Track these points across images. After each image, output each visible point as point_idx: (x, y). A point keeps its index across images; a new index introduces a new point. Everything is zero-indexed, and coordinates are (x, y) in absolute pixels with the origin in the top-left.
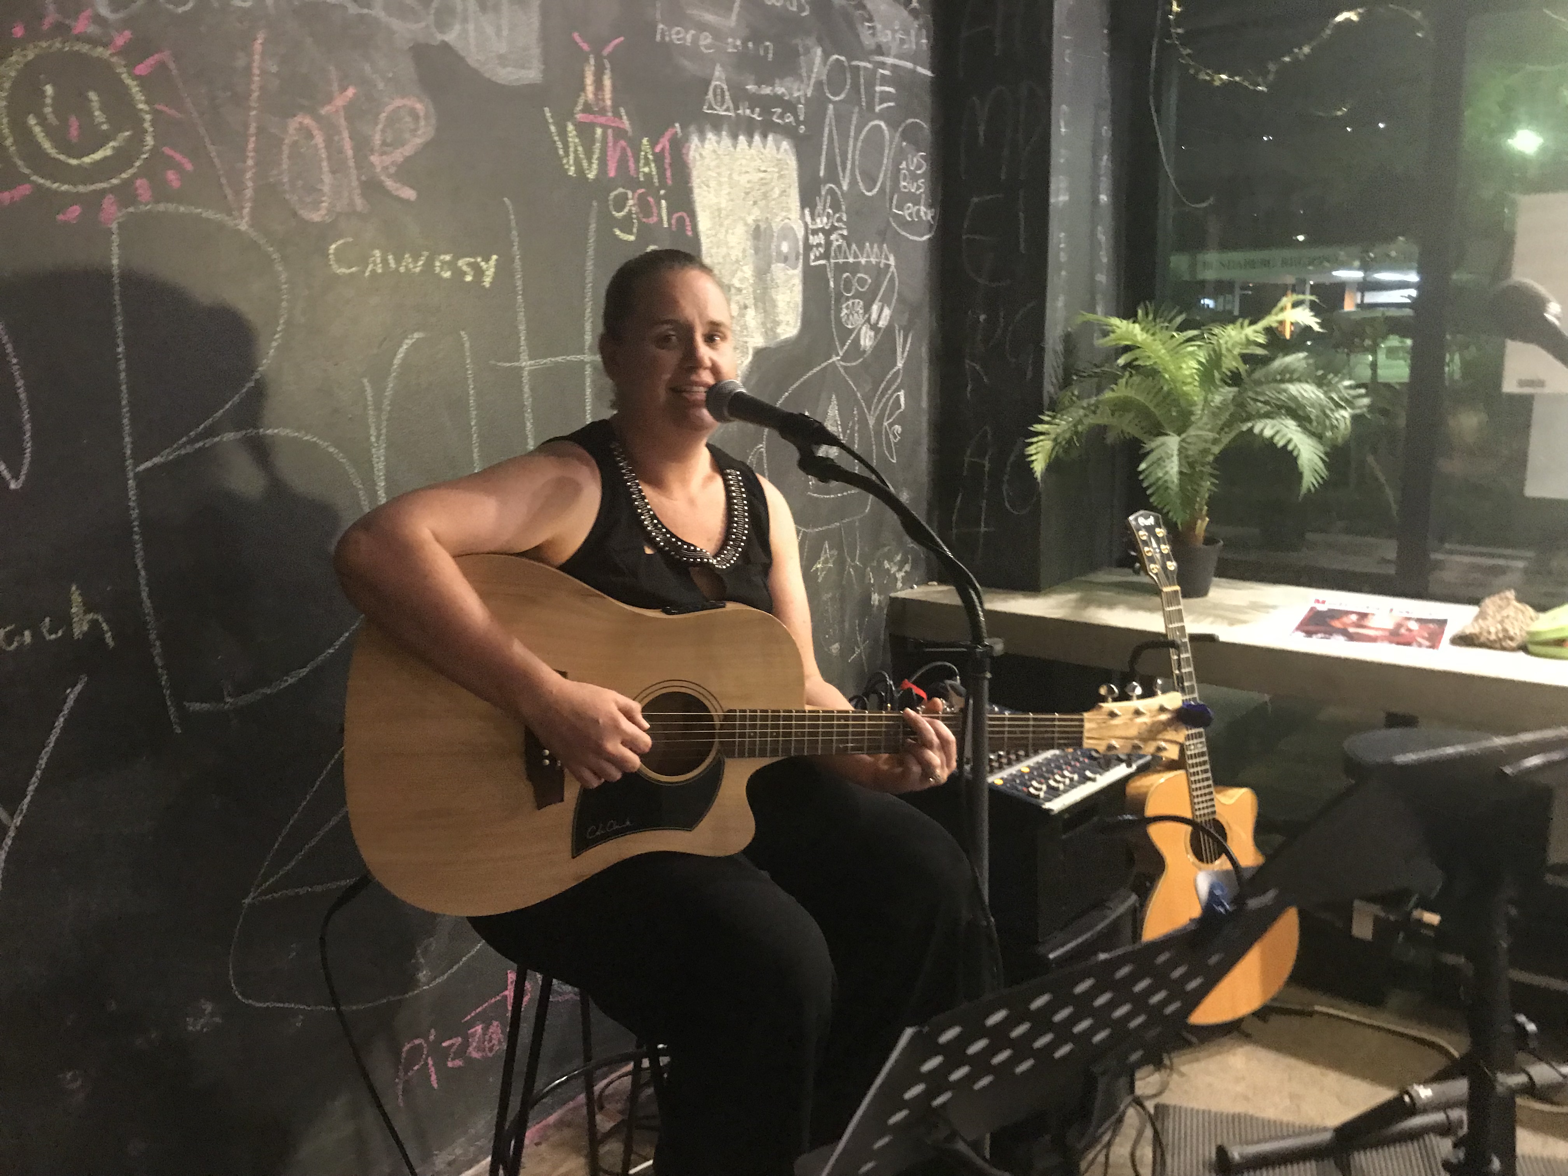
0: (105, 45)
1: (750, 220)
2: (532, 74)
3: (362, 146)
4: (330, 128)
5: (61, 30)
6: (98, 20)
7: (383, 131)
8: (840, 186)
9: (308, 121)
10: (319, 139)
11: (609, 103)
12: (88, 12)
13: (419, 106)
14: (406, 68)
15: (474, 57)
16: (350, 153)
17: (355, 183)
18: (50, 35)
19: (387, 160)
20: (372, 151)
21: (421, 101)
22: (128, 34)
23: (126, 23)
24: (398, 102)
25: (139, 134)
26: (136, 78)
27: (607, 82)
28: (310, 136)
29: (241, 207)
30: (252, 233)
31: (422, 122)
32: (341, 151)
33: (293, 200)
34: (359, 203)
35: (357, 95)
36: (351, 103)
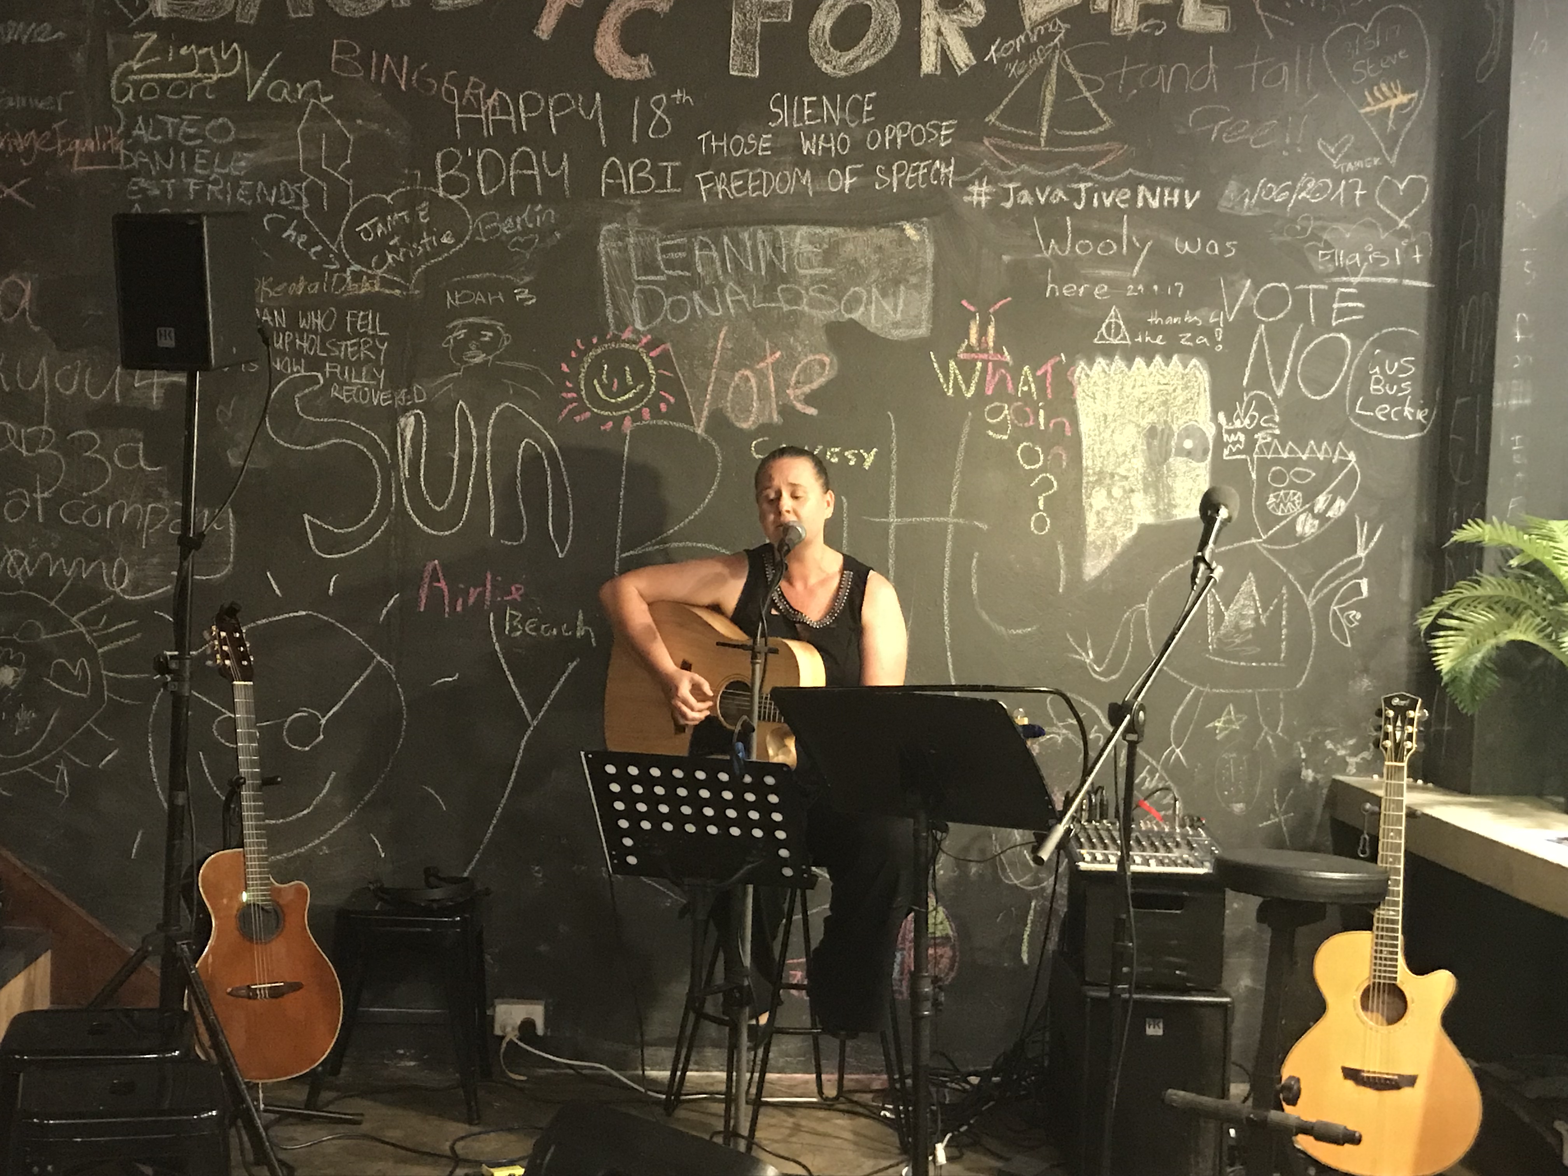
0: (635, 343)
1: (1145, 423)
2: (923, 331)
3: (782, 386)
4: (761, 376)
5: (616, 339)
6: (636, 331)
7: (798, 375)
8: (1272, 393)
9: (748, 373)
10: (753, 382)
11: (991, 344)
12: (630, 328)
13: (827, 360)
14: (821, 337)
15: (873, 325)
16: (773, 389)
17: (774, 405)
18: (610, 341)
19: (798, 392)
20: (788, 387)
21: (827, 355)
22: (649, 337)
23: (650, 331)
24: (811, 357)
25: (649, 384)
26: (651, 358)
27: (991, 330)
28: (747, 379)
29: (699, 421)
30: (704, 435)
31: (827, 368)
32: (767, 388)
33: (732, 417)
34: (776, 418)
35: (782, 356)
36: (778, 361)
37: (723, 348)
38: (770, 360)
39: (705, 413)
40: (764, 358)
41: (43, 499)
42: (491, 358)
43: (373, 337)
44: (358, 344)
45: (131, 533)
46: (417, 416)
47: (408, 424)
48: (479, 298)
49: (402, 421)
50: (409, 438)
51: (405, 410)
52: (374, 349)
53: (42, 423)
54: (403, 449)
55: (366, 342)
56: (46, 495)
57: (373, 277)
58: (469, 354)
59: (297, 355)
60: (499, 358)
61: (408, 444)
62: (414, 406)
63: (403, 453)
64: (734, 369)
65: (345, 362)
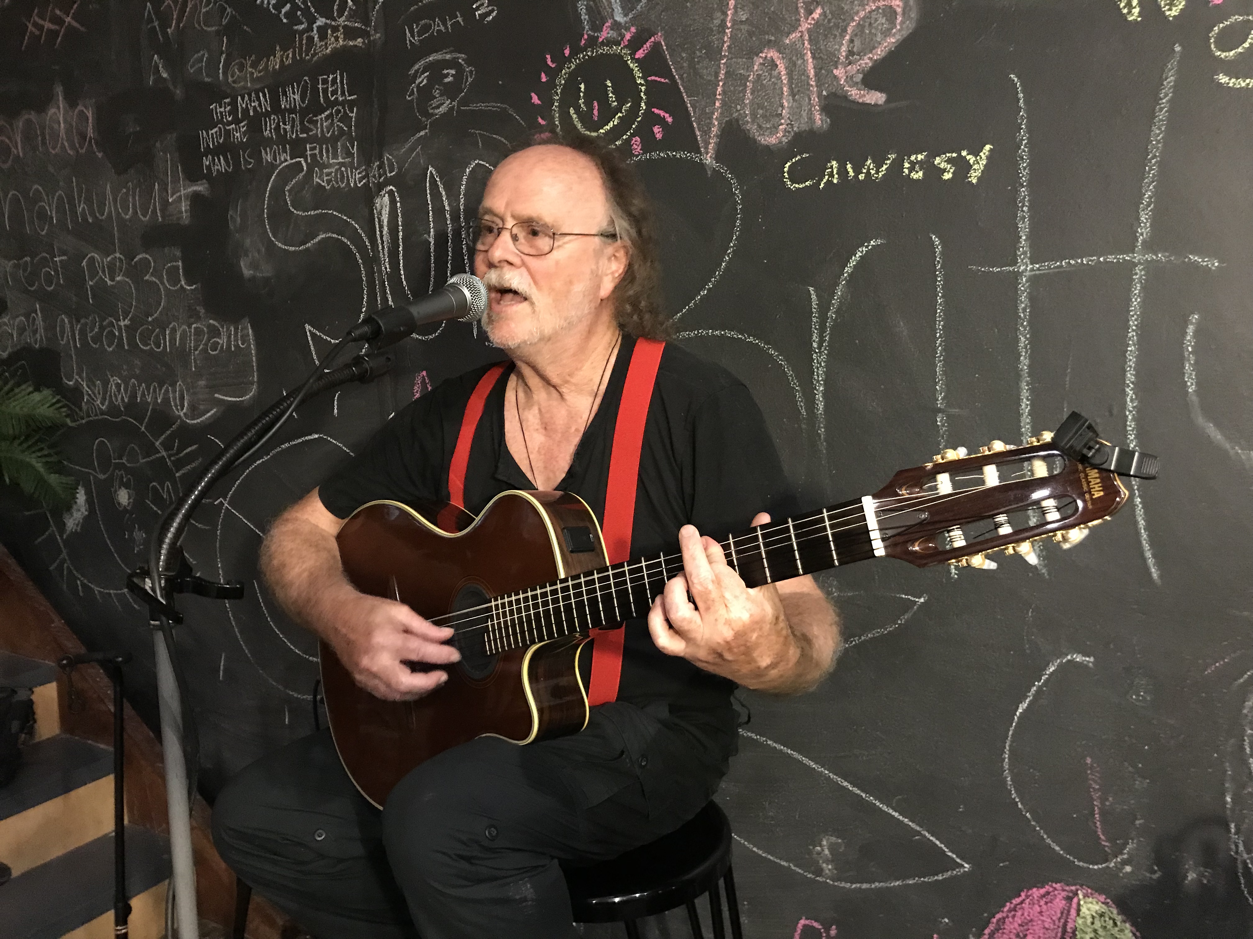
0: (618, 43)
3: (826, 63)
4: (793, 54)
5: (593, 42)
6: (616, 26)
7: (852, 41)
9: (772, 54)
10: (782, 67)
12: (609, 22)
13: (896, 4)
16: (812, 72)
17: (815, 99)
18: (586, 48)
19: (853, 69)
20: (836, 64)
22: (633, 29)
23: (633, 22)
24: (871, 6)
25: (637, 103)
26: (637, 61)
28: (774, 66)
29: (707, 144)
30: (715, 165)
31: (899, 19)
32: (804, 72)
33: (752, 128)
34: (818, 118)
35: (824, 14)
36: (817, 24)
37: (734, 22)
38: (804, 26)
39: (715, 130)
40: (795, 26)
41: (125, 325)
42: (455, 103)
43: (343, 104)
44: (330, 116)
45: (183, 355)
46: (391, 193)
47: (383, 203)
48: (438, 26)
49: (378, 201)
50: (385, 223)
51: (380, 187)
52: (345, 119)
53: (115, 252)
54: (382, 236)
55: (338, 111)
56: (127, 322)
57: (335, 29)
58: (435, 103)
59: (282, 140)
60: (464, 102)
61: (386, 229)
62: (388, 182)
63: (383, 242)
64: (754, 52)
65: (321, 141)
